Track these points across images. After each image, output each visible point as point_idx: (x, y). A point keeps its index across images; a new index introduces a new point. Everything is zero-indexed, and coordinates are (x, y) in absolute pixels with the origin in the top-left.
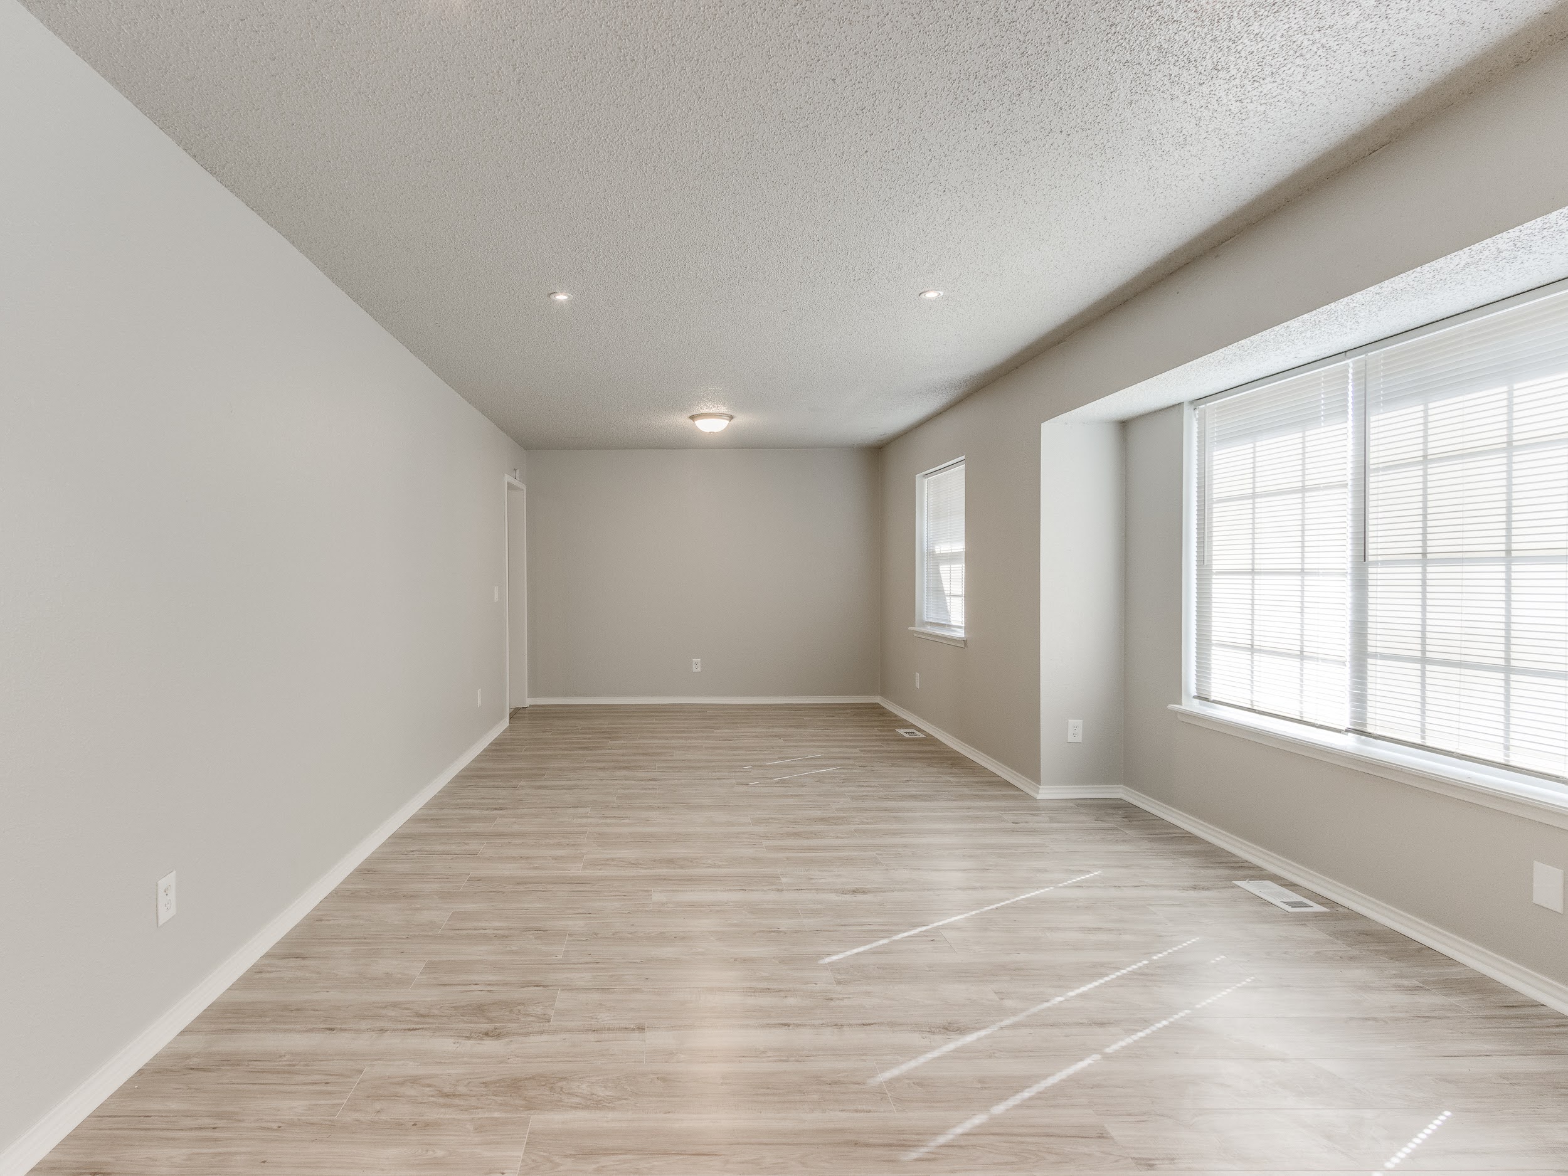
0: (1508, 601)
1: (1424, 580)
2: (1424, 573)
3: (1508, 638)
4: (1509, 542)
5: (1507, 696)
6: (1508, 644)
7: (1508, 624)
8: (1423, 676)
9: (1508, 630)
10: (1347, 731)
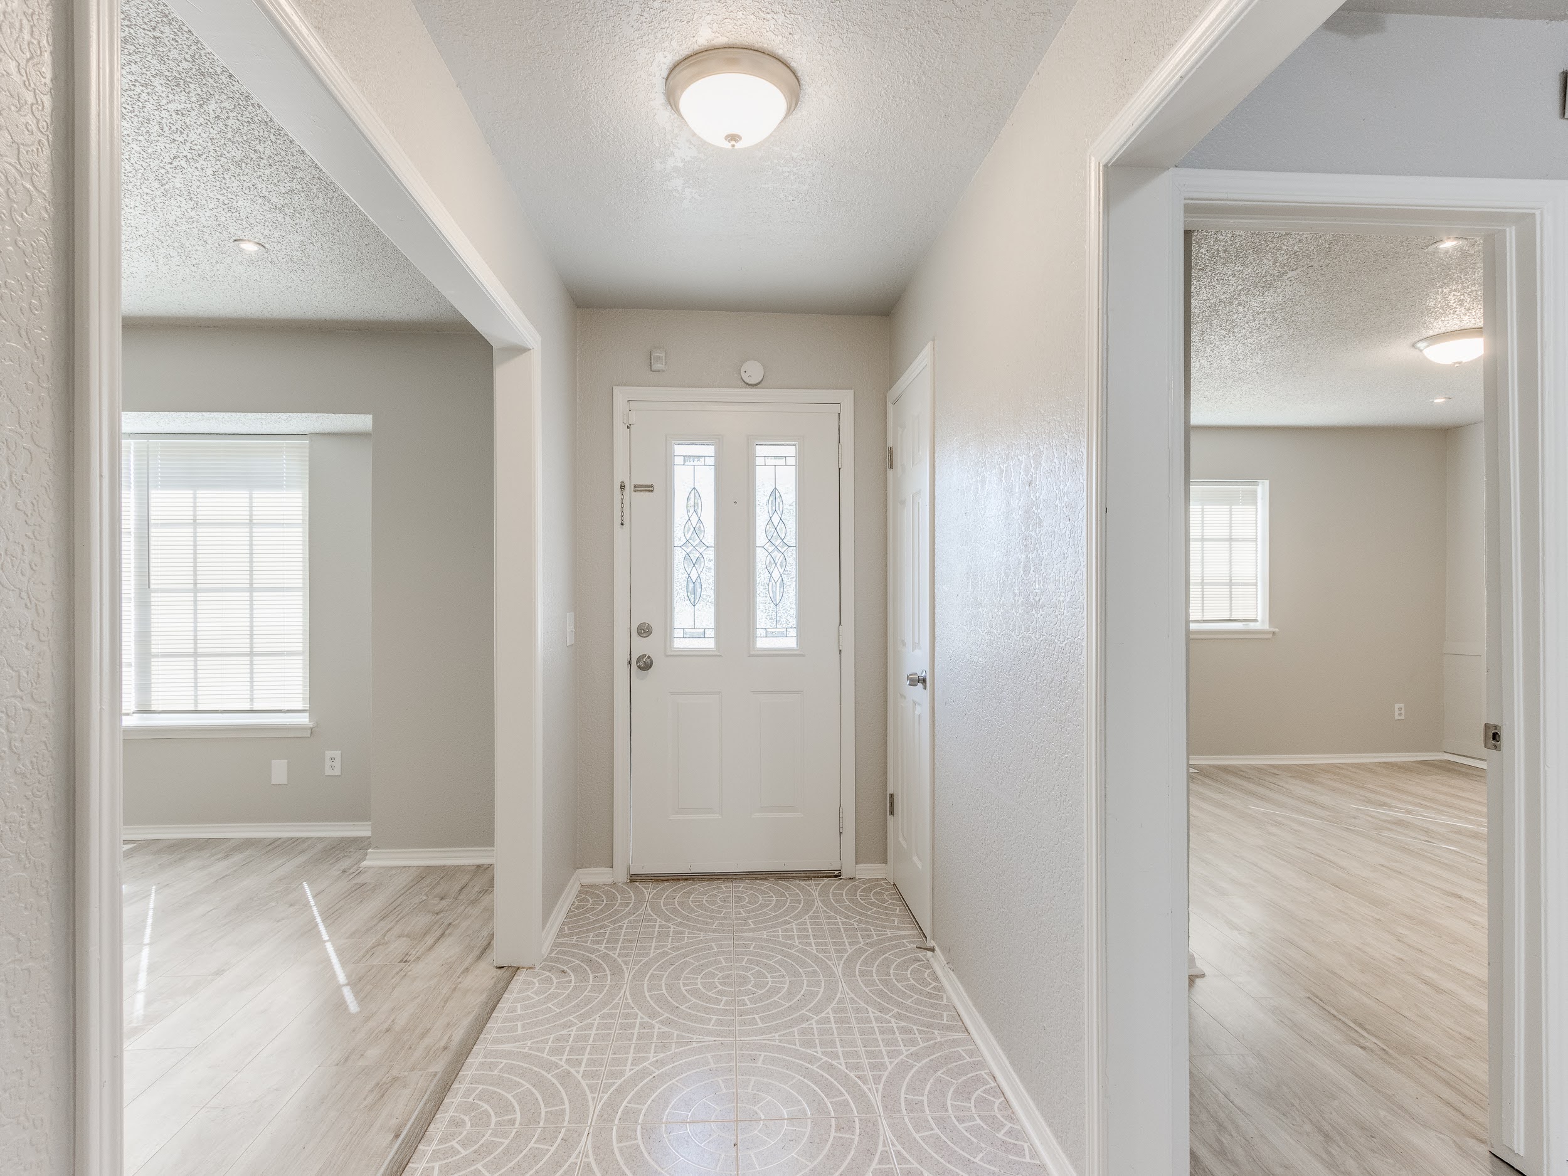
0: (251, 614)
1: (195, 601)
2: (195, 597)
3: (251, 635)
4: (251, 579)
5: (252, 669)
6: (251, 639)
7: (251, 627)
8: (196, 665)
9: (251, 630)
10: (134, 713)
